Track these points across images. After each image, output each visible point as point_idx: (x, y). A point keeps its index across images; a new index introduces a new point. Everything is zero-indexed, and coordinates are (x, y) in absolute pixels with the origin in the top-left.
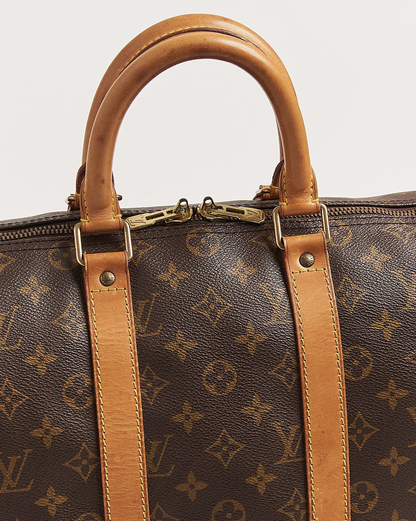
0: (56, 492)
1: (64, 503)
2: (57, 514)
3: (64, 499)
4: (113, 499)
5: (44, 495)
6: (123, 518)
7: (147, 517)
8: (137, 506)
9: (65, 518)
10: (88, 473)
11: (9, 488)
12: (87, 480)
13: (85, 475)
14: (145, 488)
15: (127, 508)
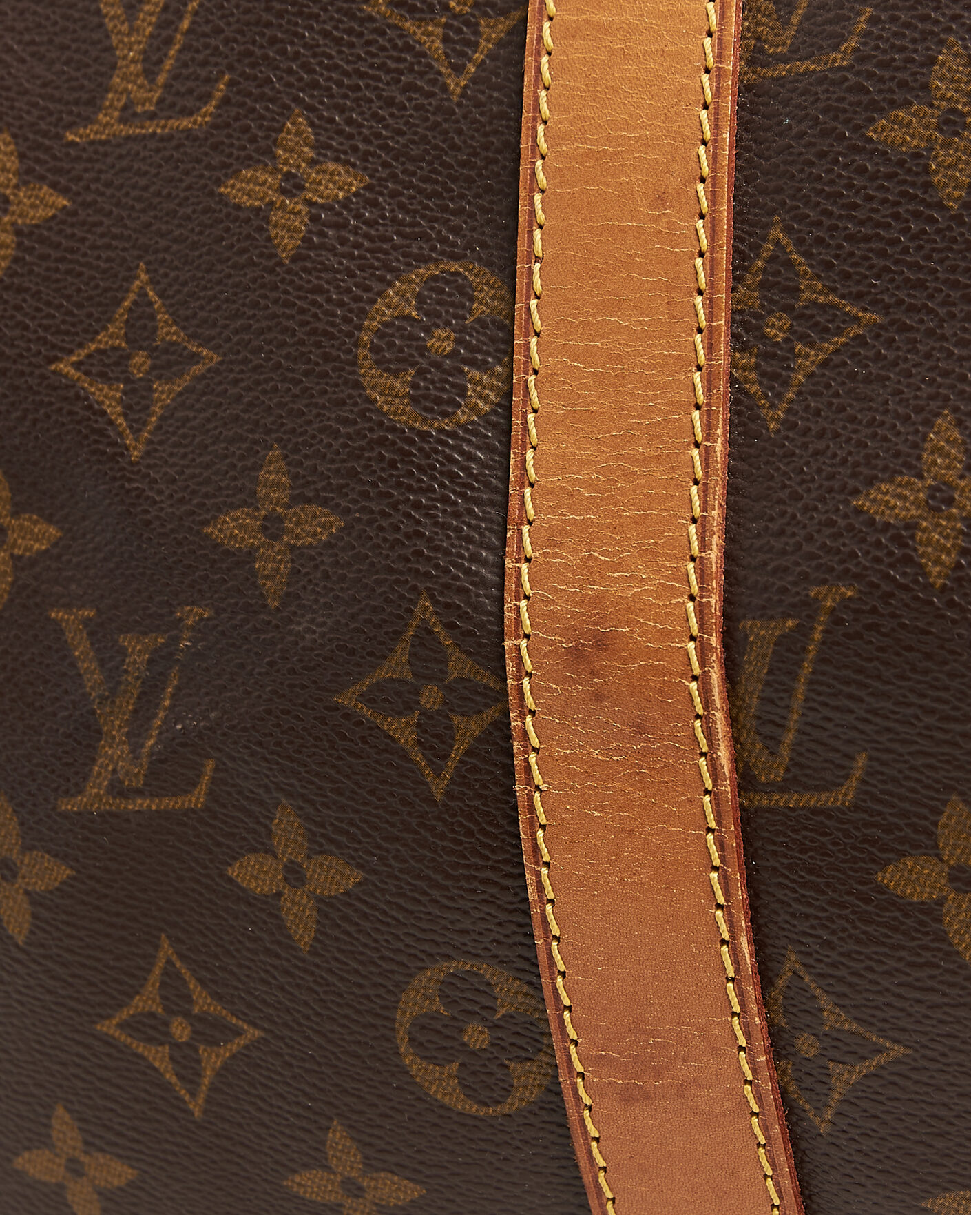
0: (319, 147)
1: (346, 204)
2: (309, 249)
3: (351, 184)
4: (560, 185)
5: (264, 155)
6: (596, 286)
7: (711, 284)
8: (671, 225)
9: (338, 272)
10: (470, 60)
11: (128, 114)
12: (463, 95)
13: (458, 69)
14: (716, 128)
15: (623, 230)
